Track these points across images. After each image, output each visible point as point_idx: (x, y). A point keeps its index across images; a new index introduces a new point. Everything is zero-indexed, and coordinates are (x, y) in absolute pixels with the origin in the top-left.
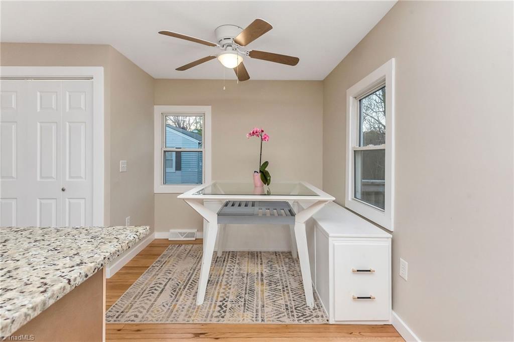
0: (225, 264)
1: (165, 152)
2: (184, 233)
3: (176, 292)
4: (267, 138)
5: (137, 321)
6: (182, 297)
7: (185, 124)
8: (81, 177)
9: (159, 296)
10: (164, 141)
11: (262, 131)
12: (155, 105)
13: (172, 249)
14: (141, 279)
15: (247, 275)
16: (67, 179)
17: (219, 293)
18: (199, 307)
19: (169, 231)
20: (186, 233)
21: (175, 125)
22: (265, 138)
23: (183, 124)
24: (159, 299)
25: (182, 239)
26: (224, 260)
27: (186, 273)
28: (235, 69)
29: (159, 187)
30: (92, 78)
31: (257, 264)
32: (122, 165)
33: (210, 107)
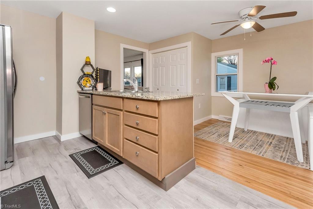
0: (248, 134)
1: (217, 76)
2: (227, 118)
3: (219, 136)
4: (276, 63)
5: (203, 139)
6: (222, 138)
7: (236, 61)
8: (183, 85)
9: (212, 135)
10: (217, 70)
11: (272, 59)
12: (212, 53)
13: (220, 123)
14: (205, 129)
15: (261, 141)
16: (179, 86)
17: (241, 142)
18: (229, 143)
19: (219, 116)
20: (228, 118)
21: (229, 62)
22: (275, 63)
23: (234, 61)
24: (212, 136)
25: (226, 120)
26: (248, 133)
27: (225, 132)
28: (253, 27)
29: (213, 93)
30: (187, 46)
31: (270, 138)
32: (197, 81)
33: (242, 49)
